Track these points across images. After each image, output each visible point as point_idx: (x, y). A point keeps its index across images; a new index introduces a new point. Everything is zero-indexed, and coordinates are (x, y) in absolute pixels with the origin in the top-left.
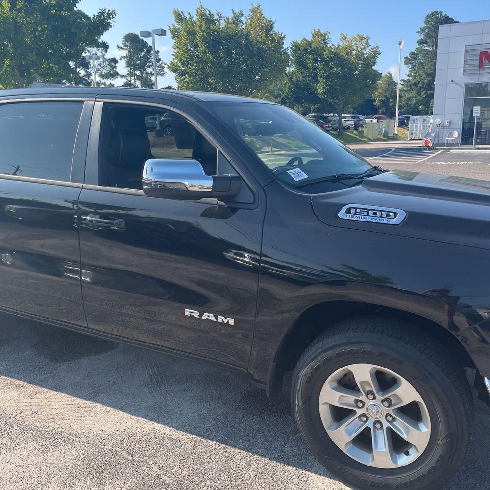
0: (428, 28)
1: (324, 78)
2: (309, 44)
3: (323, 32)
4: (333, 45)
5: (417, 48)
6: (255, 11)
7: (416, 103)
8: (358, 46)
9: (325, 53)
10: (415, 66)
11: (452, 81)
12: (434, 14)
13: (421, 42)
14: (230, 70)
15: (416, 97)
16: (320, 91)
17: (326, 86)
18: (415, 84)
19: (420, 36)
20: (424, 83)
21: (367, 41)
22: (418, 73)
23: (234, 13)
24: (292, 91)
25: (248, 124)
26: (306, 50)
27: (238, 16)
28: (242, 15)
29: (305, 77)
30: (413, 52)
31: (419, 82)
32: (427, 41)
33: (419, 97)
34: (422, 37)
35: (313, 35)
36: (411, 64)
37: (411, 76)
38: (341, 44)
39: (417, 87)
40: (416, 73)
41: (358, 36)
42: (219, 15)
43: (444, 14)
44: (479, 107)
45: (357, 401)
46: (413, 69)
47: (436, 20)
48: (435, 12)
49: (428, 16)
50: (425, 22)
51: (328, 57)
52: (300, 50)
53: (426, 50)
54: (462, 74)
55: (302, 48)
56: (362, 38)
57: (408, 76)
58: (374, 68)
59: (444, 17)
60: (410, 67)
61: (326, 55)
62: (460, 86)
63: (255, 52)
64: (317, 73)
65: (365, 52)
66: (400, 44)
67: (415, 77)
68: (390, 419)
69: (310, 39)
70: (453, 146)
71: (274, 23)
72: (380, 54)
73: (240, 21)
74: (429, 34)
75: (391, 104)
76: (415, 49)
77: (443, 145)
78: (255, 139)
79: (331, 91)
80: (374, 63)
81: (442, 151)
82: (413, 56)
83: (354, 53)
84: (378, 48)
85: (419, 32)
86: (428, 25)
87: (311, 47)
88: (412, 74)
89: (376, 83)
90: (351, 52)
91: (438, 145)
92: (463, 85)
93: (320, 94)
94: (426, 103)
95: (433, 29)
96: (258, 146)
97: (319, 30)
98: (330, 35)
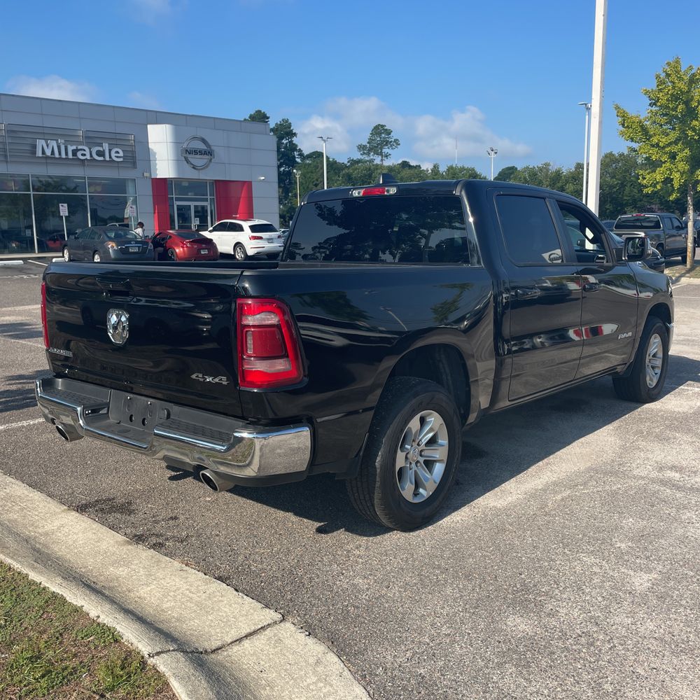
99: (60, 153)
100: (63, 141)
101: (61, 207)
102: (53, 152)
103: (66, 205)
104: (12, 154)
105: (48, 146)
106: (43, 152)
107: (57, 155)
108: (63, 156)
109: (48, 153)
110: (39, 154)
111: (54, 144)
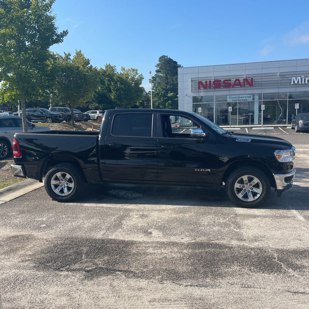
0: (161, 64)
1: (115, 90)
2: (105, 72)
3: (112, 65)
4: (117, 72)
5: (155, 74)
6: (79, 54)
7: (159, 104)
8: (132, 74)
9: (114, 77)
10: (156, 84)
11: (186, 95)
12: (163, 57)
13: (157, 71)
14: (69, 86)
15: (158, 101)
16: (113, 97)
17: (117, 94)
18: (157, 94)
19: (157, 68)
20: (162, 93)
21: (136, 72)
22: (158, 88)
23: (65, 54)
24: (96, 97)
25: (76, 115)
26: (103, 75)
27: (68, 56)
28: (70, 55)
29: (103, 89)
30: (154, 76)
31: (159, 93)
32: (160, 71)
33: (160, 101)
34: (158, 68)
35: (106, 67)
36: (153, 83)
37: (154, 89)
38: (122, 72)
39: (158, 95)
40: (157, 88)
41: (132, 69)
42: (58, 55)
43: (168, 57)
44: (201, 108)
45: (243, 186)
46: (154, 86)
47: (165, 60)
48: (164, 56)
49: (160, 58)
50: (159, 61)
51: (116, 79)
52: (100, 75)
53: (161, 76)
54: (191, 92)
55: (101, 74)
56: (134, 70)
57: (152, 89)
58: (141, 86)
59: (168, 59)
60: (153, 84)
61: (115, 78)
62: (190, 97)
63: (82, 77)
64: (110, 88)
65: (135, 77)
66: (150, 73)
67: (156, 90)
68: (252, 189)
69: (104, 68)
70: (190, 127)
71: (90, 61)
72: (143, 79)
73: (69, 59)
74: (161, 67)
75: (145, 105)
76: (154, 75)
77: (185, 126)
78: (81, 124)
79: (119, 97)
80: (141, 83)
81: (185, 129)
82: (154, 78)
83: (130, 77)
84: (142, 75)
85: (156, 66)
86: (161, 63)
87: (106, 74)
88: (154, 88)
89: (142, 94)
90: (128, 77)
91: (183, 126)
92: (192, 97)
93: (112, 99)
94: (164, 104)
95: (164, 65)
96: (83, 127)
97: (110, 64)
98: (115, 67)
99: (301, 82)
100: (304, 76)
101: (296, 105)
102: (298, 82)
103: (298, 104)
104: (280, 84)
105: (296, 79)
106: (294, 82)
107: (300, 83)
108: (303, 83)
109: (296, 82)
110: (292, 83)
111: (299, 78)
